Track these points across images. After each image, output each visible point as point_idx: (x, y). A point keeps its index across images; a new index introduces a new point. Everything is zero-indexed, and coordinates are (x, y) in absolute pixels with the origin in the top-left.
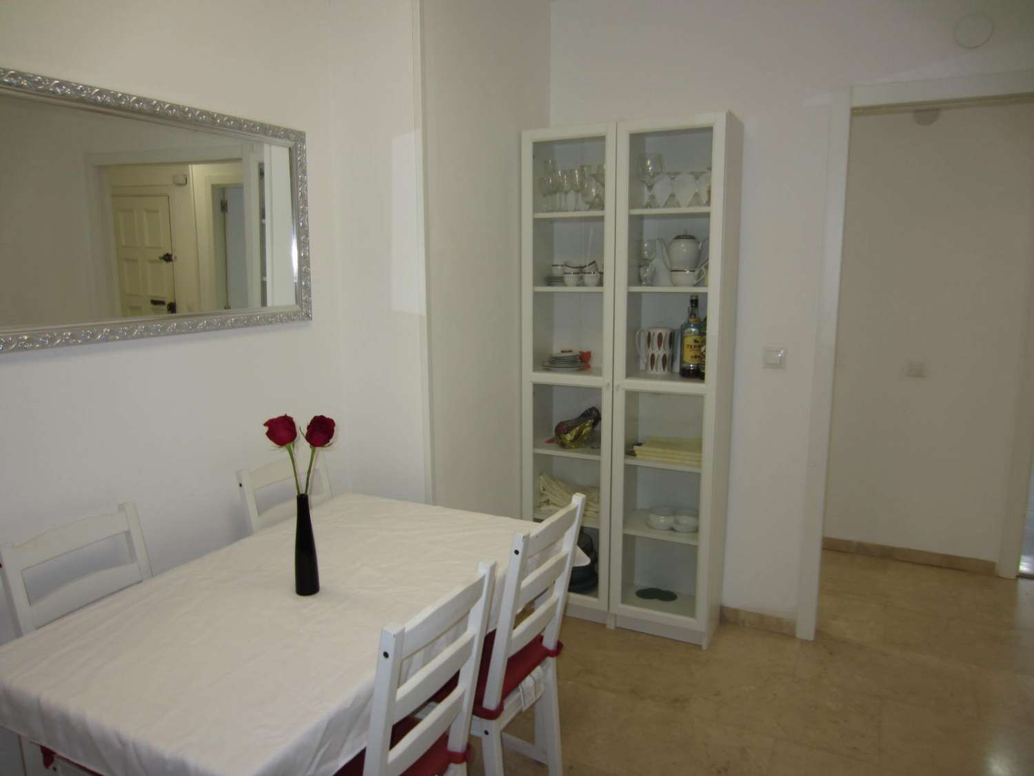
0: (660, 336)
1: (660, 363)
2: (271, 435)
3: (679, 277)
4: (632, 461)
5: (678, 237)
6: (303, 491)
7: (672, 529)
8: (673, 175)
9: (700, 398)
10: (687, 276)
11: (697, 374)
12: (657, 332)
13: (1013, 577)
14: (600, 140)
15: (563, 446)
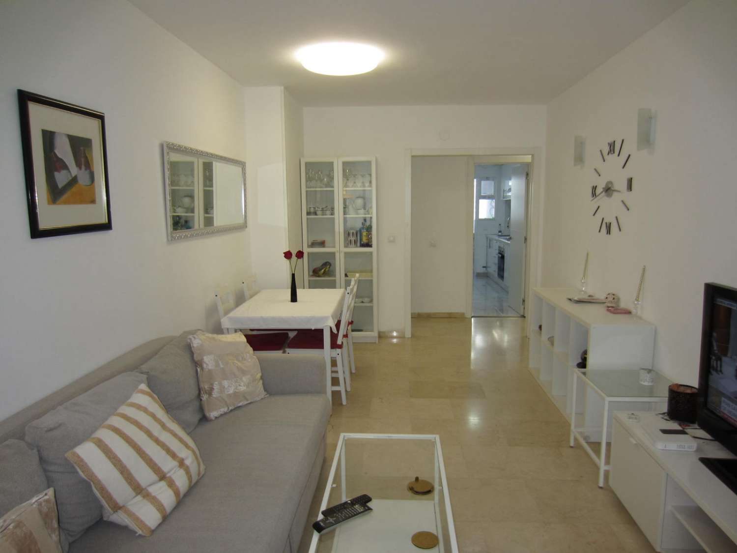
0: (353, 233)
1: (353, 243)
2: (285, 257)
3: (359, 211)
4: (347, 278)
5: (357, 198)
6: (293, 273)
7: (362, 302)
8: (355, 176)
9: (371, 253)
10: (362, 211)
11: (368, 245)
12: (352, 231)
13: (470, 317)
14: (332, 164)
15: (319, 276)
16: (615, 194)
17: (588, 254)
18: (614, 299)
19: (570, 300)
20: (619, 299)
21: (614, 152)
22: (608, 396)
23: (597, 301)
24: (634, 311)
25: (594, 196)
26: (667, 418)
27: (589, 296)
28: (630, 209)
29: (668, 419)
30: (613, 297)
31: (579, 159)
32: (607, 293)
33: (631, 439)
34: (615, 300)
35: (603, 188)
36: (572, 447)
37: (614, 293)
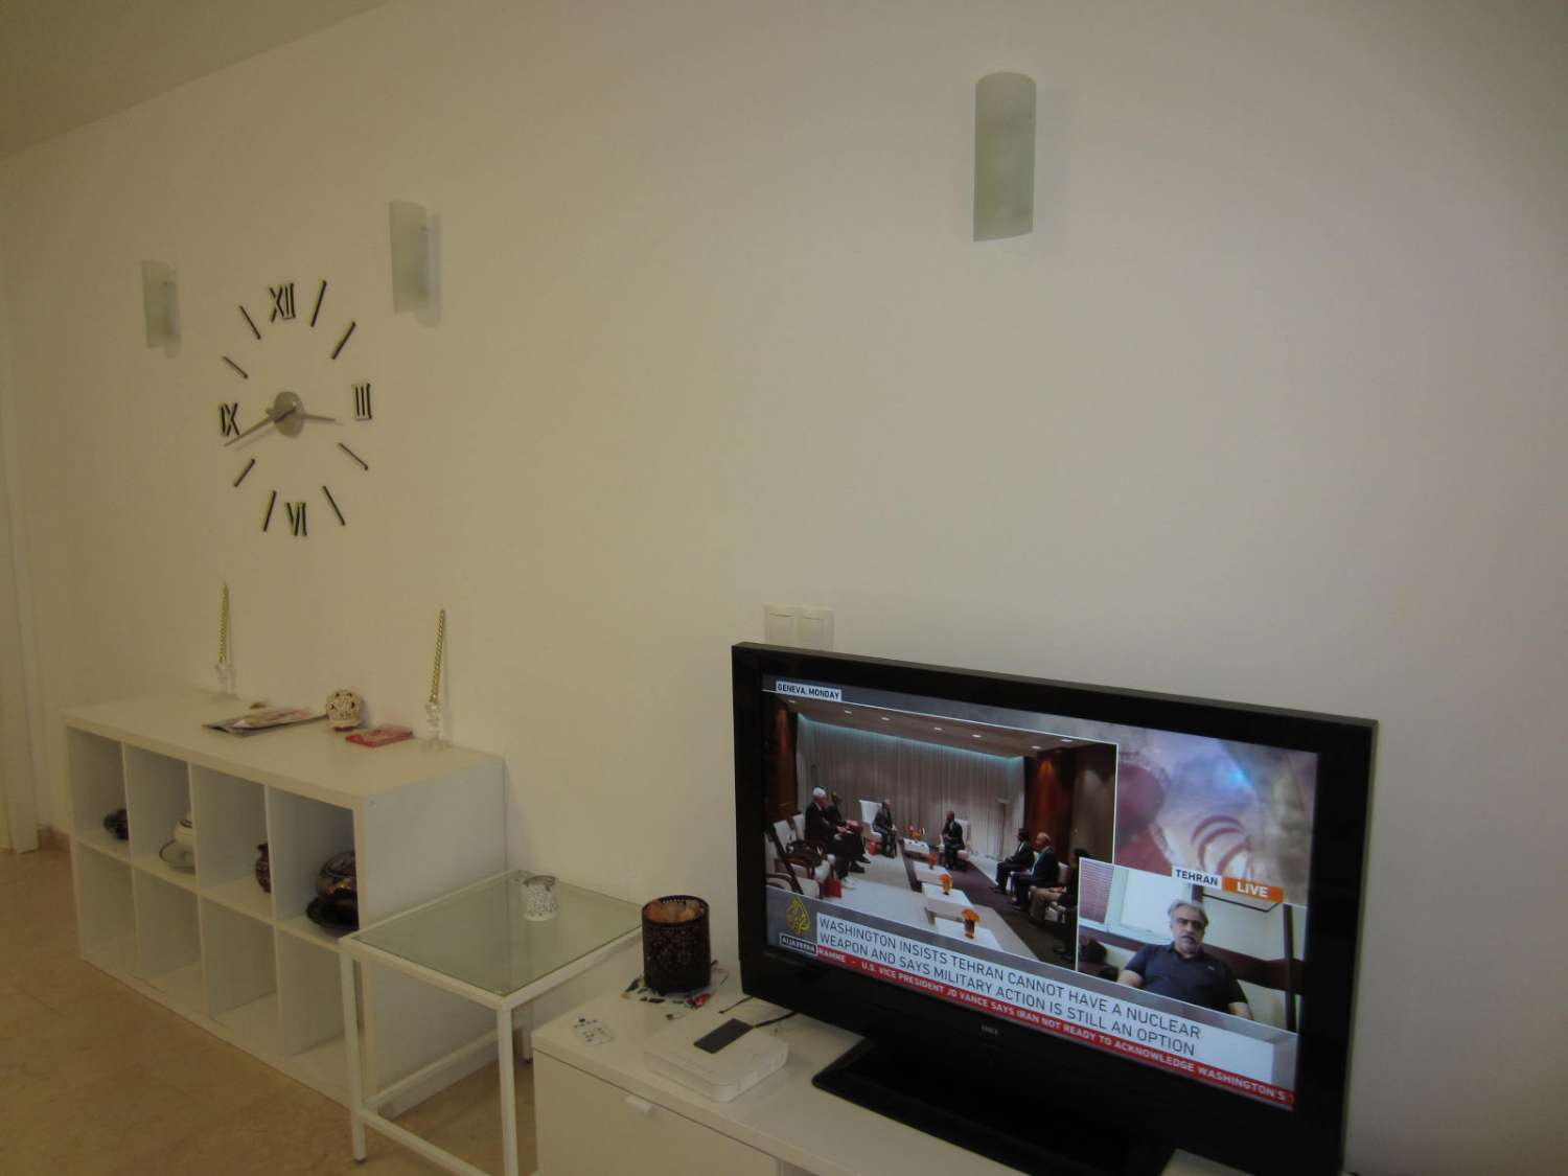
16: (308, 426)
17: (226, 592)
18: (353, 705)
19: (219, 728)
20: (363, 703)
21: (294, 316)
22: (504, 995)
23: (298, 716)
24: (423, 729)
25: (233, 434)
26: (649, 995)
27: (256, 706)
28: (369, 464)
29: (657, 997)
30: (350, 700)
31: (164, 328)
32: (332, 691)
33: (631, 1100)
34: (357, 708)
35: (268, 411)
36: (362, 1162)
37: (350, 690)
